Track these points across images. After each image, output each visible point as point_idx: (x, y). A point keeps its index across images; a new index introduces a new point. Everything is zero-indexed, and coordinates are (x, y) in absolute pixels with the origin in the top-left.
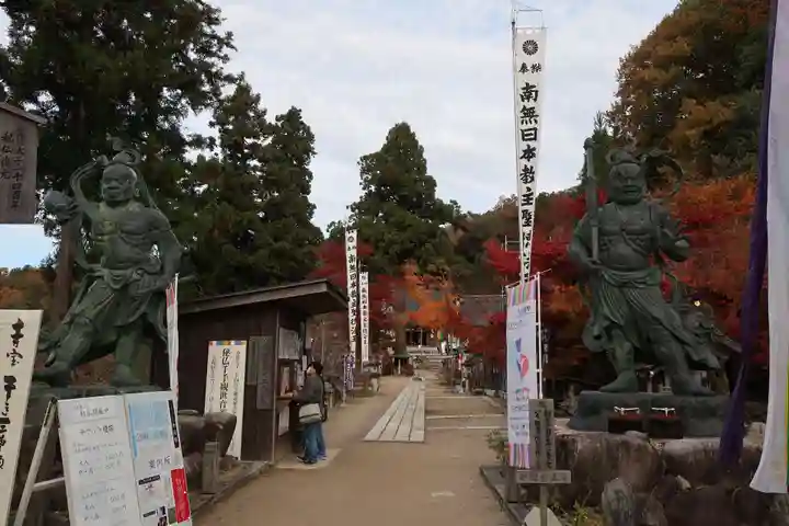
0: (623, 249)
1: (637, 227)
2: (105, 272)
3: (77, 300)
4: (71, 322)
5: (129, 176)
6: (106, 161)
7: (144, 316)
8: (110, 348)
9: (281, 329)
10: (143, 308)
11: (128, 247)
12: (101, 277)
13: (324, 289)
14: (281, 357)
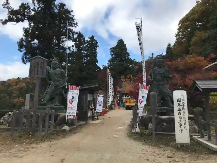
0: (158, 77)
1: (161, 73)
2: (53, 83)
3: (47, 89)
4: (46, 93)
5: (57, 63)
6: (52, 60)
7: (60, 92)
8: (54, 98)
9: (89, 94)
10: (60, 90)
11: (57, 78)
12: (52, 84)
13: (97, 85)
14: (89, 100)
